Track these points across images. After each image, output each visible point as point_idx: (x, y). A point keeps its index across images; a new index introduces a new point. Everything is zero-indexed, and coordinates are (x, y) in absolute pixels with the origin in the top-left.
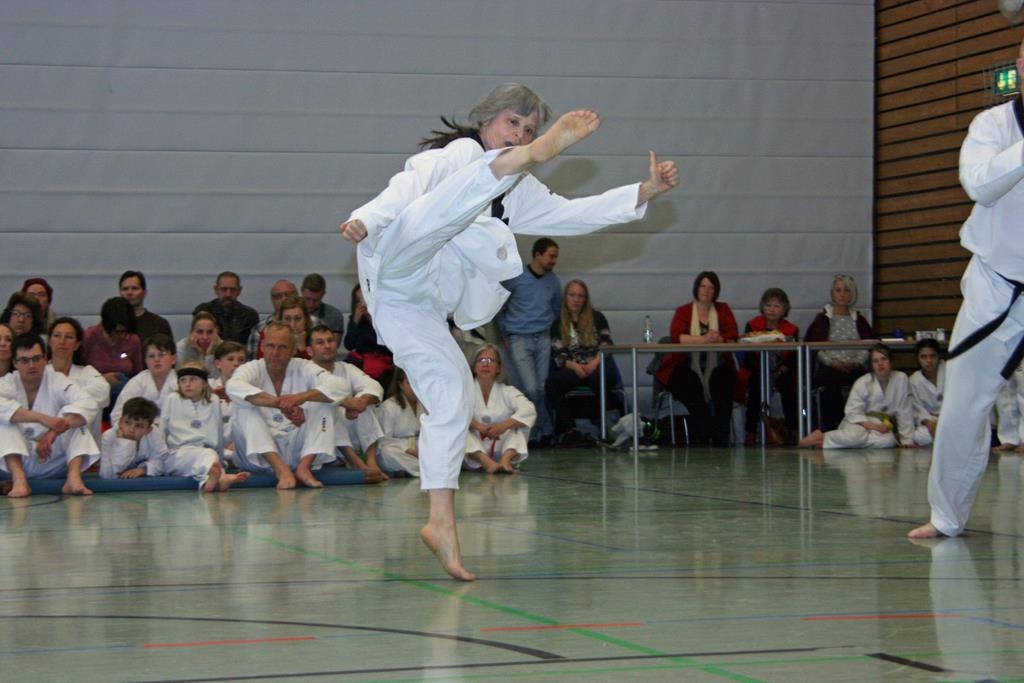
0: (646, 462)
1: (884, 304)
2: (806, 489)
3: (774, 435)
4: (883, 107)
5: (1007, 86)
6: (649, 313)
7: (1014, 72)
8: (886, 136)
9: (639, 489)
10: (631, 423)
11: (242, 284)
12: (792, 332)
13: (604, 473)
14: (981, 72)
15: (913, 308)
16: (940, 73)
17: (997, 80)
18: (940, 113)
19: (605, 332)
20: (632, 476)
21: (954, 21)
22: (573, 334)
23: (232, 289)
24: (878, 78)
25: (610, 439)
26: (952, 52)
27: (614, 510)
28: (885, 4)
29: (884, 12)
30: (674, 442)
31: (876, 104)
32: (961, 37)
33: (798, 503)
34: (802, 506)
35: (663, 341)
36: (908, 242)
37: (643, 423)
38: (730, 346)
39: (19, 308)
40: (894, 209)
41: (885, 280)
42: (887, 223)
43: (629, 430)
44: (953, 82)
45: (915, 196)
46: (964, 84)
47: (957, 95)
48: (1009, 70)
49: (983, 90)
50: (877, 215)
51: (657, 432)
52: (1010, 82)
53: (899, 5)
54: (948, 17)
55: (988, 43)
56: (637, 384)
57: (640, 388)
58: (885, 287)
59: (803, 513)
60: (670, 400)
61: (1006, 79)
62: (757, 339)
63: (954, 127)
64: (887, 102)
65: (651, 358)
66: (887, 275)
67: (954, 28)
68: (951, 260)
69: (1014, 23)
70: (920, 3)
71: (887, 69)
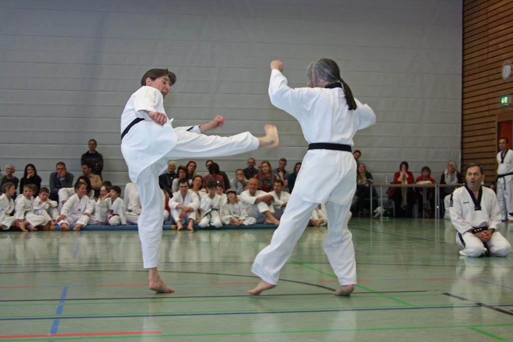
0: (385, 222)
3: (427, 215)
4: (464, 108)
5: (504, 102)
6: (386, 174)
7: (507, 97)
8: (466, 117)
9: (383, 233)
10: (380, 210)
11: (256, 162)
12: (433, 181)
13: (371, 226)
14: (496, 97)
16: (483, 97)
17: (501, 100)
18: (483, 110)
20: (380, 227)
21: (487, 81)
23: (252, 163)
24: (463, 99)
25: (374, 214)
26: (486, 91)
28: (465, 75)
29: (466, 78)
31: (462, 107)
32: (490, 86)
35: (391, 183)
37: (384, 210)
38: (413, 185)
39: (181, 171)
40: (468, 141)
42: (466, 146)
43: (379, 212)
44: (487, 101)
46: (491, 101)
47: (488, 105)
48: (505, 97)
49: (496, 103)
50: (462, 143)
51: (389, 213)
53: (469, 75)
54: (486, 79)
55: (499, 88)
56: (383, 197)
60: (393, 203)
61: (504, 100)
62: (422, 183)
63: (488, 115)
64: (466, 107)
65: (387, 188)
67: (488, 83)
68: (486, 158)
69: (507, 81)
70: (477, 75)
71: (466, 95)
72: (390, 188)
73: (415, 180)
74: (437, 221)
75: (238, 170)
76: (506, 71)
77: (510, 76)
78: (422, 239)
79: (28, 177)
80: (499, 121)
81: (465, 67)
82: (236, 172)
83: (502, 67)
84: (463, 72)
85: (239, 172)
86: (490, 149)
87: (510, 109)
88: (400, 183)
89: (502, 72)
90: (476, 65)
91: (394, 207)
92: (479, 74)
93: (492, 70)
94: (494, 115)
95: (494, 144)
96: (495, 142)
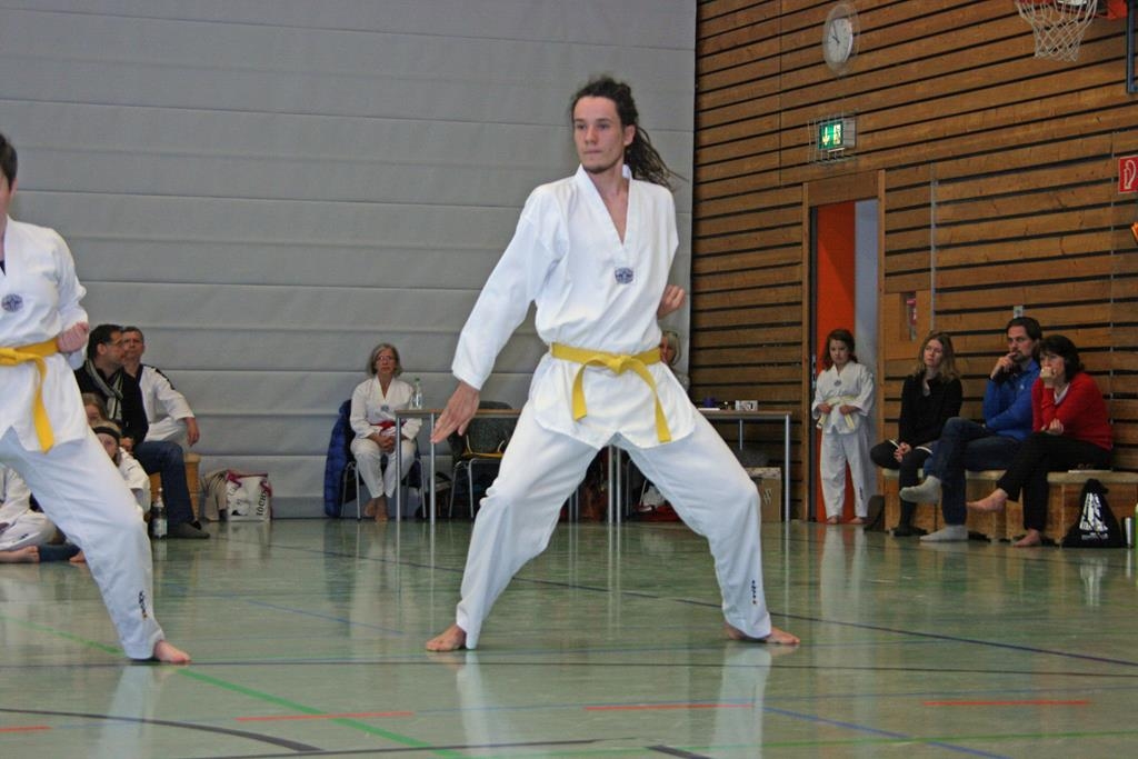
1: (703, 370)
2: (614, 568)
4: (703, 160)
5: (831, 142)
7: (839, 127)
8: (706, 191)
9: (436, 568)
15: (733, 375)
16: (764, 125)
17: (822, 134)
18: (760, 169)
20: (428, 553)
21: (777, 71)
24: (698, 129)
26: (775, 103)
28: (709, 47)
29: (705, 59)
31: (696, 157)
32: (784, 88)
33: (605, 583)
34: (610, 588)
36: (728, 305)
40: (715, 270)
41: (703, 344)
42: (705, 284)
44: (776, 135)
45: (736, 255)
46: (789, 138)
47: (780, 150)
48: (834, 124)
49: (807, 144)
50: (695, 275)
52: (835, 137)
54: (771, 66)
55: (813, 94)
57: (438, 457)
58: (702, 352)
61: (831, 134)
63: (778, 184)
64: (707, 155)
66: (705, 340)
67: (778, 77)
68: (772, 325)
69: (841, 74)
70: (744, 50)
71: (707, 119)
74: (615, 533)
76: (840, 39)
77: (851, 55)
78: (565, 585)
80: (816, 204)
81: (706, 25)
83: (825, 26)
84: (699, 39)
86: (785, 294)
87: (849, 164)
89: (827, 42)
90: (742, 18)
92: (750, 47)
93: (794, 36)
94: (801, 184)
95: (797, 279)
96: (802, 273)
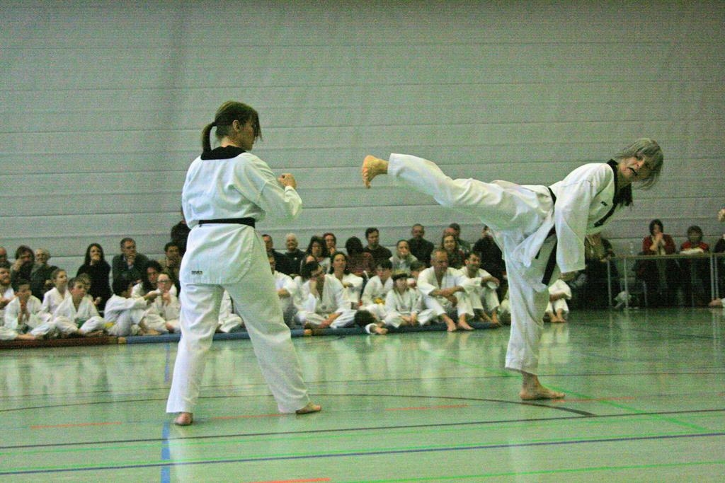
0: (633, 316)
2: (716, 328)
6: (634, 240)
9: (629, 330)
10: (624, 296)
13: (611, 322)
19: (610, 250)
20: (625, 323)
22: (592, 252)
23: (420, 232)
25: (615, 303)
27: (617, 340)
30: (646, 304)
33: (712, 335)
34: (714, 337)
35: (640, 254)
37: (630, 296)
39: (315, 244)
43: (623, 299)
51: (638, 300)
56: (627, 277)
59: (715, 341)
60: (644, 285)
62: (689, 252)
65: (634, 262)
72: (638, 261)
73: (678, 248)
75: (399, 242)
79: (91, 264)
82: (397, 245)
85: (403, 244)
88: (653, 253)
91: (645, 291)
